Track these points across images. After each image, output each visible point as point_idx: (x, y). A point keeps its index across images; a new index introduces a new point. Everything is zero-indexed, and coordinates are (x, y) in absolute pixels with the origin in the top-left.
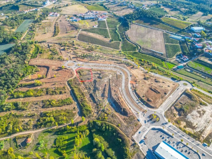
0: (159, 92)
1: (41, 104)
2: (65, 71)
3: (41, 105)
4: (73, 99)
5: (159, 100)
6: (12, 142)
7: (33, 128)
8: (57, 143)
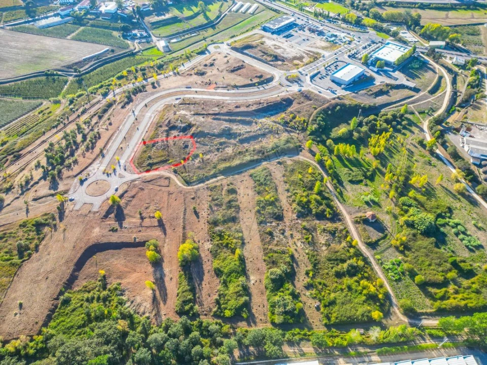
0: (242, 66)
1: (268, 224)
2: (133, 197)
3: (274, 224)
4: (254, 168)
6: (379, 249)
7: (340, 220)
8: (358, 179)
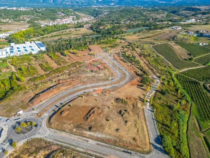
0: (87, 118)
5: (70, 124)
